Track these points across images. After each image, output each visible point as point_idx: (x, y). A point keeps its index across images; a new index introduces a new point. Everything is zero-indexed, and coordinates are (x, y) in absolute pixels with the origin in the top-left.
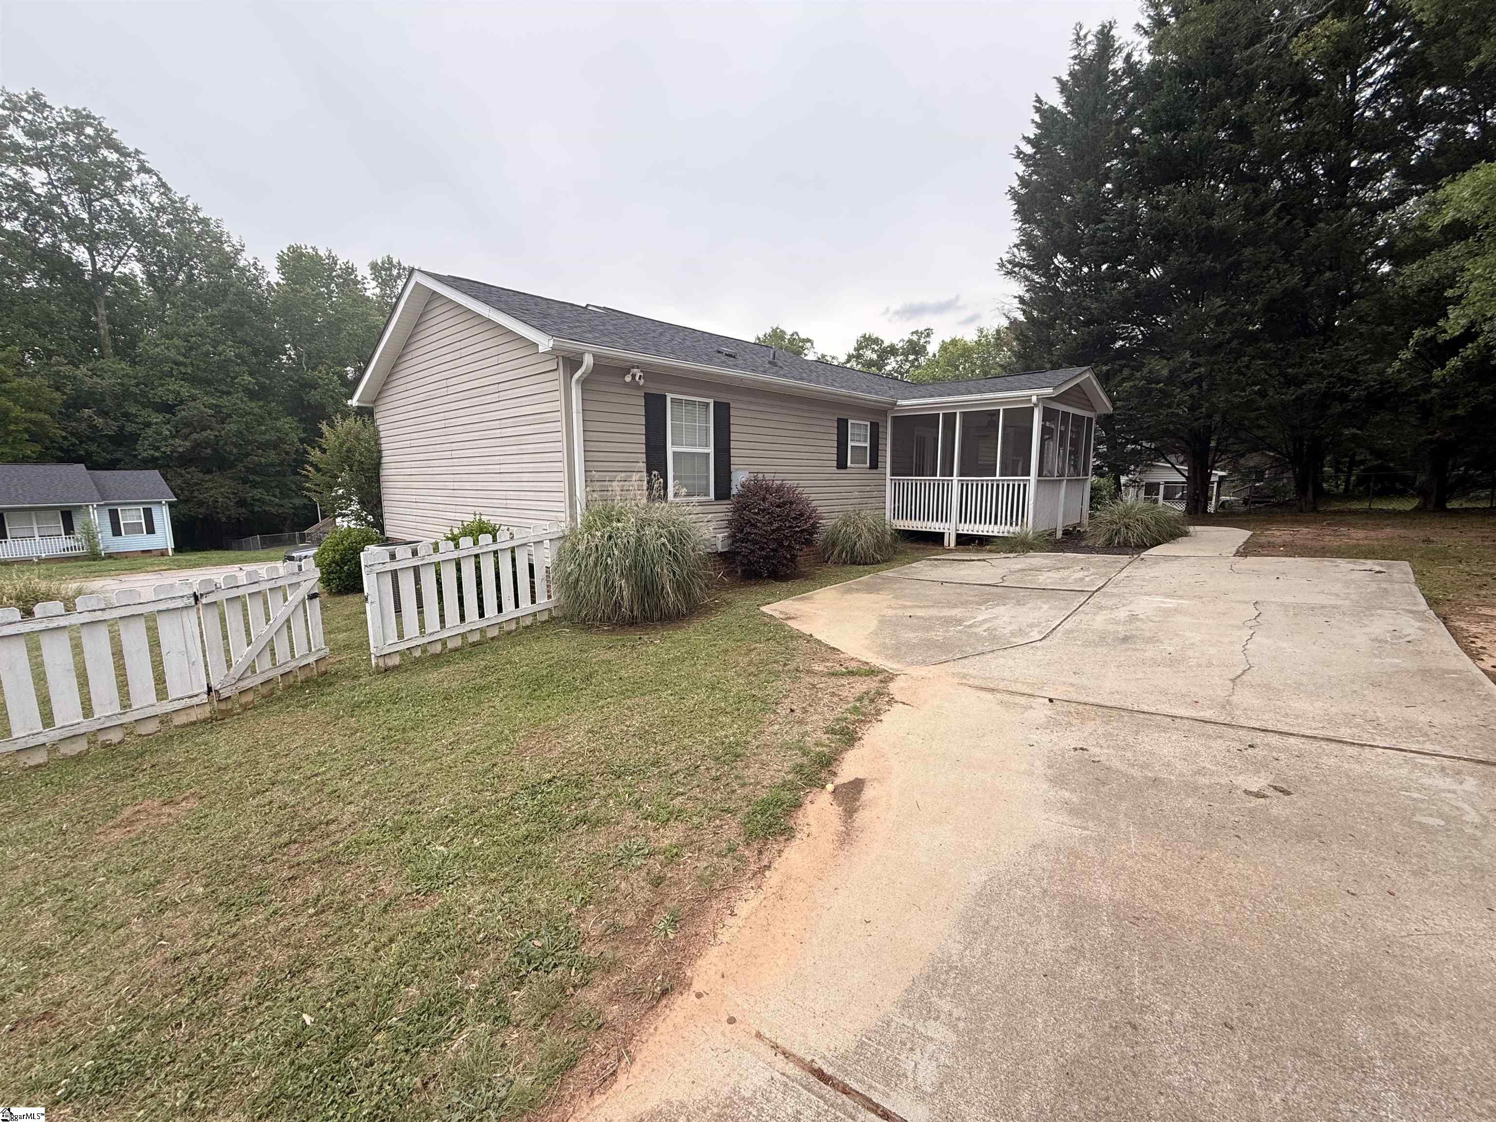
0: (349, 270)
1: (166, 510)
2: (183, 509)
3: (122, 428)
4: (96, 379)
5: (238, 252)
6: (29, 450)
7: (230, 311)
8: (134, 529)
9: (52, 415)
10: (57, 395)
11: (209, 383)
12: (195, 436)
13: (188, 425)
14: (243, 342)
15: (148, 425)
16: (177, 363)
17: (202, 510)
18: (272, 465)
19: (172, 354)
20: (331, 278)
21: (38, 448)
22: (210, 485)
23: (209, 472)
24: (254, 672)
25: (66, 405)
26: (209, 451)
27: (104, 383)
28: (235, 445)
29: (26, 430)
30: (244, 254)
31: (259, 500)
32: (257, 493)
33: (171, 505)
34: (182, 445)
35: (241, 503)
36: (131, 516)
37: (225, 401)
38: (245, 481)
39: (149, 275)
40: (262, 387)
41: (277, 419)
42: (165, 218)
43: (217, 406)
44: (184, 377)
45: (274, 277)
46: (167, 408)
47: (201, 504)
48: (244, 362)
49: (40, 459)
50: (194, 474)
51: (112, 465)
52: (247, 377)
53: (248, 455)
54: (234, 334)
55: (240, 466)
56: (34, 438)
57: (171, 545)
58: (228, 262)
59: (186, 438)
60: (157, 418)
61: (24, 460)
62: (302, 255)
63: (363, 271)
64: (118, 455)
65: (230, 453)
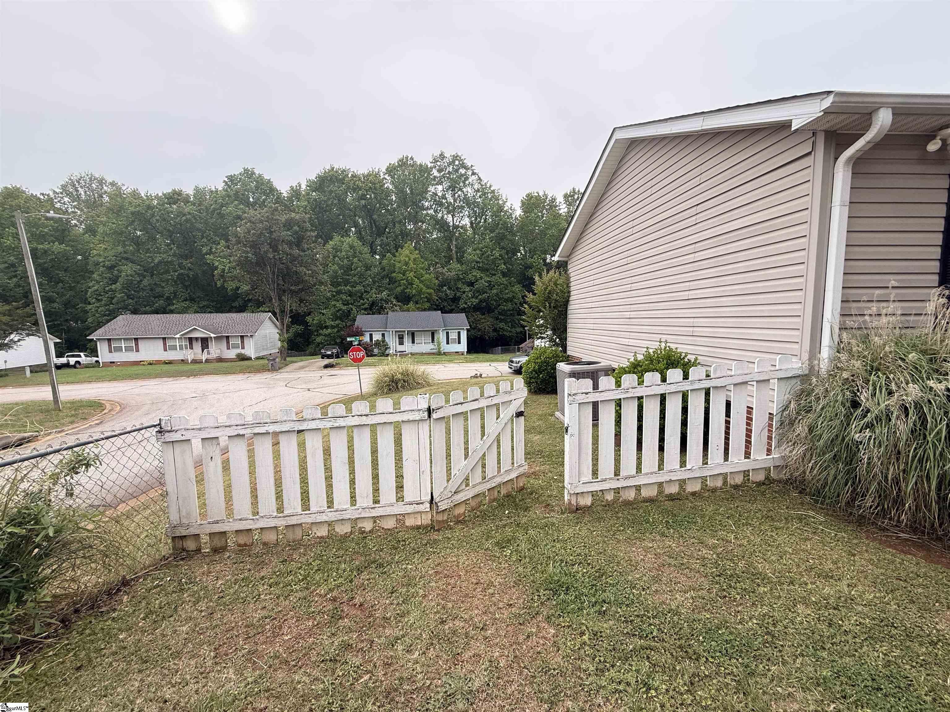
0: (553, 200)
1: (465, 332)
2: (473, 332)
3: (455, 295)
4: (449, 273)
5: (505, 203)
6: (427, 305)
7: (499, 233)
8: (454, 341)
9: (435, 290)
10: (436, 281)
11: (487, 270)
12: (480, 297)
13: (478, 291)
14: (503, 248)
15: (464, 292)
16: (477, 262)
17: (479, 333)
18: (509, 310)
19: (476, 258)
20: (544, 206)
21: (429, 304)
22: (483, 321)
23: (484, 314)
24: (467, 485)
25: (439, 285)
26: (485, 304)
27: (451, 274)
28: (495, 300)
29: (426, 297)
30: (507, 204)
31: (502, 329)
32: (502, 325)
33: (468, 330)
34: (475, 301)
35: (495, 330)
36: (453, 335)
37: (493, 279)
38: (497, 319)
39: (471, 223)
40: (509, 270)
41: (513, 286)
42: (479, 194)
43: (490, 281)
44: (479, 268)
45: (518, 212)
46: (471, 284)
47: (479, 330)
48: (503, 258)
49: (430, 309)
50: (478, 315)
51: (451, 311)
52: (503, 266)
53: (500, 305)
54: (499, 244)
55: (496, 312)
56: (428, 301)
57: (466, 350)
58: (501, 208)
59: (477, 298)
60: (467, 289)
61: (425, 310)
62: (532, 197)
63: (560, 199)
64: (453, 307)
65: (493, 305)
